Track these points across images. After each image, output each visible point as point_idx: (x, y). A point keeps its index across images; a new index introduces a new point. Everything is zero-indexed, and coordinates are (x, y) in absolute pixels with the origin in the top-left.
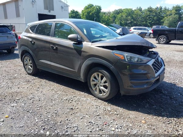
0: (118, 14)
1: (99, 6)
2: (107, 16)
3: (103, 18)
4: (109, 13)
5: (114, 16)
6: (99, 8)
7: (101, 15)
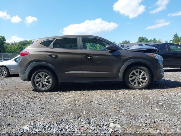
0: (24, 45)
1: (2, 36)
2: (13, 47)
3: (8, 49)
4: (15, 44)
5: (20, 47)
6: (3, 39)
7: (5, 45)
